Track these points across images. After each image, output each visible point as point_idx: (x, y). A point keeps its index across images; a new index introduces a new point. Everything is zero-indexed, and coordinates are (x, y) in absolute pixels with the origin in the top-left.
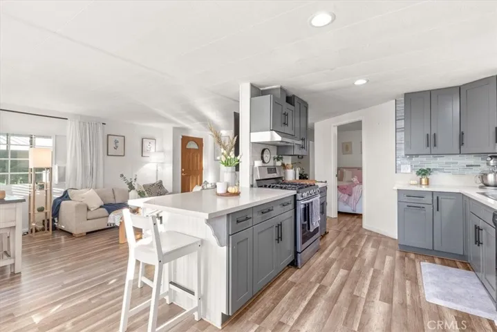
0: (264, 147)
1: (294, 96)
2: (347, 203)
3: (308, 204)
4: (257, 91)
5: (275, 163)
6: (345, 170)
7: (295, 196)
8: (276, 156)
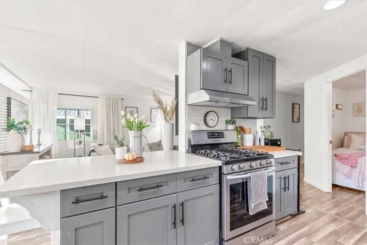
0: (209, 109)
1: (248, 49)
2: (348, 176)
3: (246, 178)
4: (192, 48)
5: (226, 127)
6: (353, 136)
7: (220, 167)
8: (230, 119)
